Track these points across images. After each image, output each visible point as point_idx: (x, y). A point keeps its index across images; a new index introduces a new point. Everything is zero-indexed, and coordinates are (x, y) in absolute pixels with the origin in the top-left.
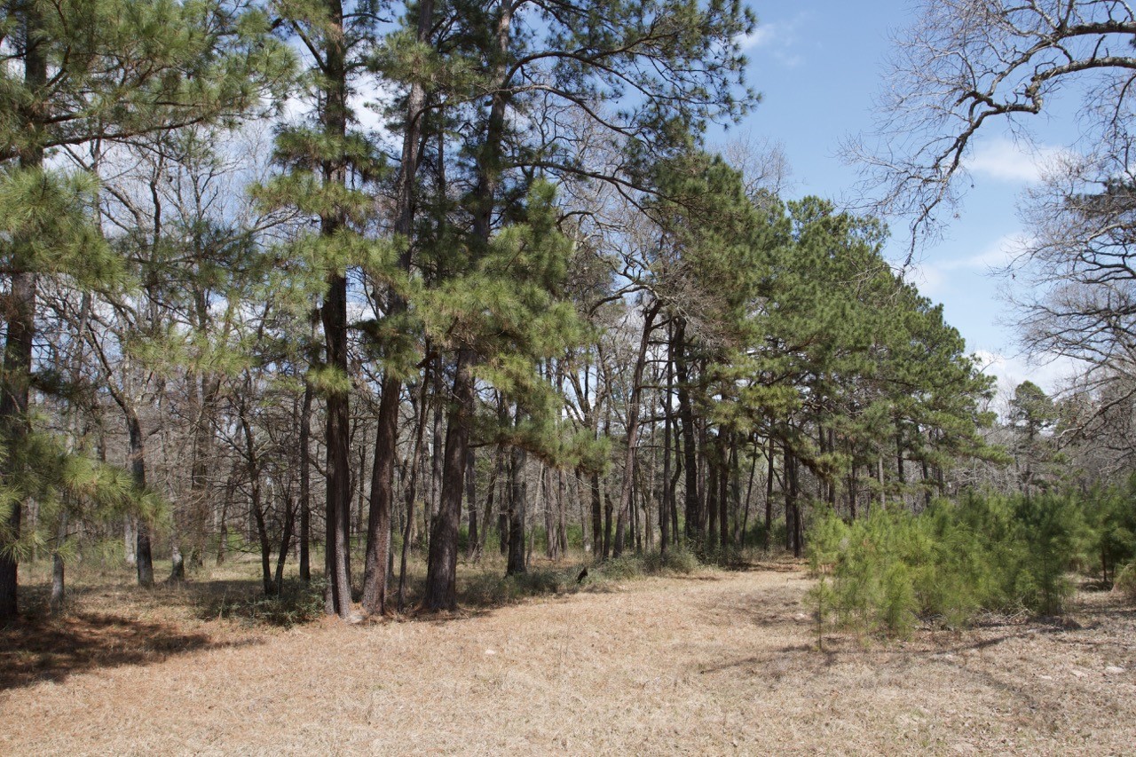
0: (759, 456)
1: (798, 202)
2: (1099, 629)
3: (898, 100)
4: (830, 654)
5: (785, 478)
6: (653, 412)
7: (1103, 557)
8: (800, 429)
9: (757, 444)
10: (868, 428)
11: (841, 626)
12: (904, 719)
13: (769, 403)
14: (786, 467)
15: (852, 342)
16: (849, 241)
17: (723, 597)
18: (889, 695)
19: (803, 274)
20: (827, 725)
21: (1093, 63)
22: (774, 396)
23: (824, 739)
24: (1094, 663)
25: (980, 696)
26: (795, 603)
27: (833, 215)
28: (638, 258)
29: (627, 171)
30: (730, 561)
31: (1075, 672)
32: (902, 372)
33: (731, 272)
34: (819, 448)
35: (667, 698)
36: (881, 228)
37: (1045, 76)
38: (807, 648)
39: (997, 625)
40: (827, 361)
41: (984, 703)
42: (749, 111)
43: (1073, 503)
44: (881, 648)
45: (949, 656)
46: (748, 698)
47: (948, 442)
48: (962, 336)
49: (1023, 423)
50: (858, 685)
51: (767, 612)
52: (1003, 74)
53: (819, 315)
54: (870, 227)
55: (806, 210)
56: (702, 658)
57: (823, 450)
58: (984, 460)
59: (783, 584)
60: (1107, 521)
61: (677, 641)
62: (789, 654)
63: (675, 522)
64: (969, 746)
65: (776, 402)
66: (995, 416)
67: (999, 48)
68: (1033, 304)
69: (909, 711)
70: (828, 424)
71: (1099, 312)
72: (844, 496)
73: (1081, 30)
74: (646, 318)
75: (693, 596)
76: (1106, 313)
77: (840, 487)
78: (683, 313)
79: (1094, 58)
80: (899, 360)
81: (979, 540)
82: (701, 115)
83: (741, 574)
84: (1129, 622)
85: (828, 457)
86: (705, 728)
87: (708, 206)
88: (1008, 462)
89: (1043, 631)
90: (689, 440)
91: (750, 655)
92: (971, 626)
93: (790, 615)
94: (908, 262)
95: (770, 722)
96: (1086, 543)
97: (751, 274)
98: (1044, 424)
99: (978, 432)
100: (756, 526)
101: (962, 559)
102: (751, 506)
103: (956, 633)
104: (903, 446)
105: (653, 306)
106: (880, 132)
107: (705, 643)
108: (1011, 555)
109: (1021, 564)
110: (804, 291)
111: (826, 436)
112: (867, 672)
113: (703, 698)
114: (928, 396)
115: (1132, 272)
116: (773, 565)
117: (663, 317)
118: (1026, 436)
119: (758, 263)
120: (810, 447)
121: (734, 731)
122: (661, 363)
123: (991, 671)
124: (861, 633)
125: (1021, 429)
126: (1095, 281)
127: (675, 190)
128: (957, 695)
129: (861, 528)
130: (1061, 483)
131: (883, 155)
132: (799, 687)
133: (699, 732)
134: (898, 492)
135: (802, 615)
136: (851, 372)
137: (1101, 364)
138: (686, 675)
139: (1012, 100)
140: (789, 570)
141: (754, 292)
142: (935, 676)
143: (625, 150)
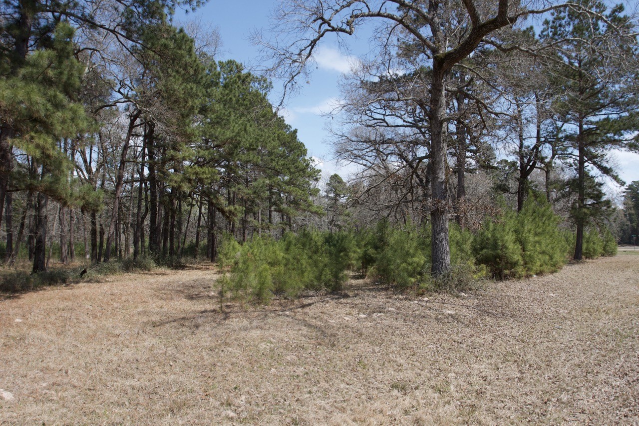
0: (194, 205)
1: (224, 62)
2: (358, 297)
3: (283, 14)
4: (226, 313)
5: (208, 218)
6: (132, 176)
7: (363, 263)
8: (218, 192)
9: (193, 199)
10: (255, 193)
11: (234, 299)
12: (263, 346)
13: (201, 176)
14: (209, 212)
15: (248, 145)
16: (251, 89)
17: (169, 284)
18: (256, 333)
19: (225, 105)
20: (222, 351)
21: (379, 15)
22: (204, 173)
23: (220, 358)
24: (354, 313)
25: (301, 332)
26: (209, 287)
27: (243, 72)
28: (128, 83)
29: (123, 28)
30: (174, 264)
31: (345, 318)
32: (274, 164)
33: (184, 98)
34: (227, 202)
35: (133, 342)
36: (268, 83)
37: (357, 16)
38: (214, 311)
39: (311, 296)
40: (235, 155)
41: (302, 335)
42: (201, 5)
43: (352, 236)
44: (254, 309)
45: (287, 313)
46: (180, 339)
47: (295, 203)
48: (306, 147)
49: (332, 195)
50: (240, 329)
51: (194, 292)
52: (337, 11)
53: (232, 128)
54: (262, 82)
55: (228, 68)
56: (155, 318)
57: (229, 204)
58: (312, 213)
59: (204, 277)
60: (366, 245)
61: (140, 309)
62: (204, 315)
63: (143, 242)
64: (294, 357)
65: (205, 176)
66: (319, 191)
68: (341, 134)
69: (265, 341)
70: (233, 189)
71: (371, 141)
72: (239, 230)
74: (131, 120)
75: (151, 284)
76: (374, 143)
77: (238, 225)
78: (153, 119)
79: (379, 12)
80: (273, 157)
81: (306, 254)
83: (180, 271)
84: (371, 293)
85: (232, 208)
86: (154, 357)
87: (173, 57)
88: (324, 214)
89: (333, 299)
90: (153, 194)
91: (182, 316)
92: (299, 297)
93: (207, 293)
94: (281, 104)
95: (191, 351)
96: (356, 256)
97: (196, 101)
98: (342, 196)
99: (310, 198)
100: (190, 245)
101: (297, 263)
102: (188, 233)
103: (292, 301)
104: (271, 204)
105: (135, 113)
106: (272, 30)
107: (157, 310)
108: (320, 261)
109: (325, 265)
110: (224, 114)
111: (232, 196)
112: (245, 322)
113: (154, 340)
114: (286, 178)
115: (387, 123)
116: (199, 266)
117: (141, 120)
118: (333, 202)
119: (200, 95)
120: (223, 201)
121: (171, 358)
122: (139, 148)
123: (307, 319)
124: (244, 302)
125: (331, 198)
126: (370, 126)
127: (153, 44)
128: (290, 332)
129: (247, 247)
130: (347, 226)
131: (273, 43)
132: (208, 332)
133: (150, 359)
134: (268, 228)
135: (213, 293)
136: (247, 162)
137: (370, 168)
138: (145, 328)
139: (340, 26)
140: (207, 269)
141: (196, 112)
142: (280, 323)
143: (123, 14)
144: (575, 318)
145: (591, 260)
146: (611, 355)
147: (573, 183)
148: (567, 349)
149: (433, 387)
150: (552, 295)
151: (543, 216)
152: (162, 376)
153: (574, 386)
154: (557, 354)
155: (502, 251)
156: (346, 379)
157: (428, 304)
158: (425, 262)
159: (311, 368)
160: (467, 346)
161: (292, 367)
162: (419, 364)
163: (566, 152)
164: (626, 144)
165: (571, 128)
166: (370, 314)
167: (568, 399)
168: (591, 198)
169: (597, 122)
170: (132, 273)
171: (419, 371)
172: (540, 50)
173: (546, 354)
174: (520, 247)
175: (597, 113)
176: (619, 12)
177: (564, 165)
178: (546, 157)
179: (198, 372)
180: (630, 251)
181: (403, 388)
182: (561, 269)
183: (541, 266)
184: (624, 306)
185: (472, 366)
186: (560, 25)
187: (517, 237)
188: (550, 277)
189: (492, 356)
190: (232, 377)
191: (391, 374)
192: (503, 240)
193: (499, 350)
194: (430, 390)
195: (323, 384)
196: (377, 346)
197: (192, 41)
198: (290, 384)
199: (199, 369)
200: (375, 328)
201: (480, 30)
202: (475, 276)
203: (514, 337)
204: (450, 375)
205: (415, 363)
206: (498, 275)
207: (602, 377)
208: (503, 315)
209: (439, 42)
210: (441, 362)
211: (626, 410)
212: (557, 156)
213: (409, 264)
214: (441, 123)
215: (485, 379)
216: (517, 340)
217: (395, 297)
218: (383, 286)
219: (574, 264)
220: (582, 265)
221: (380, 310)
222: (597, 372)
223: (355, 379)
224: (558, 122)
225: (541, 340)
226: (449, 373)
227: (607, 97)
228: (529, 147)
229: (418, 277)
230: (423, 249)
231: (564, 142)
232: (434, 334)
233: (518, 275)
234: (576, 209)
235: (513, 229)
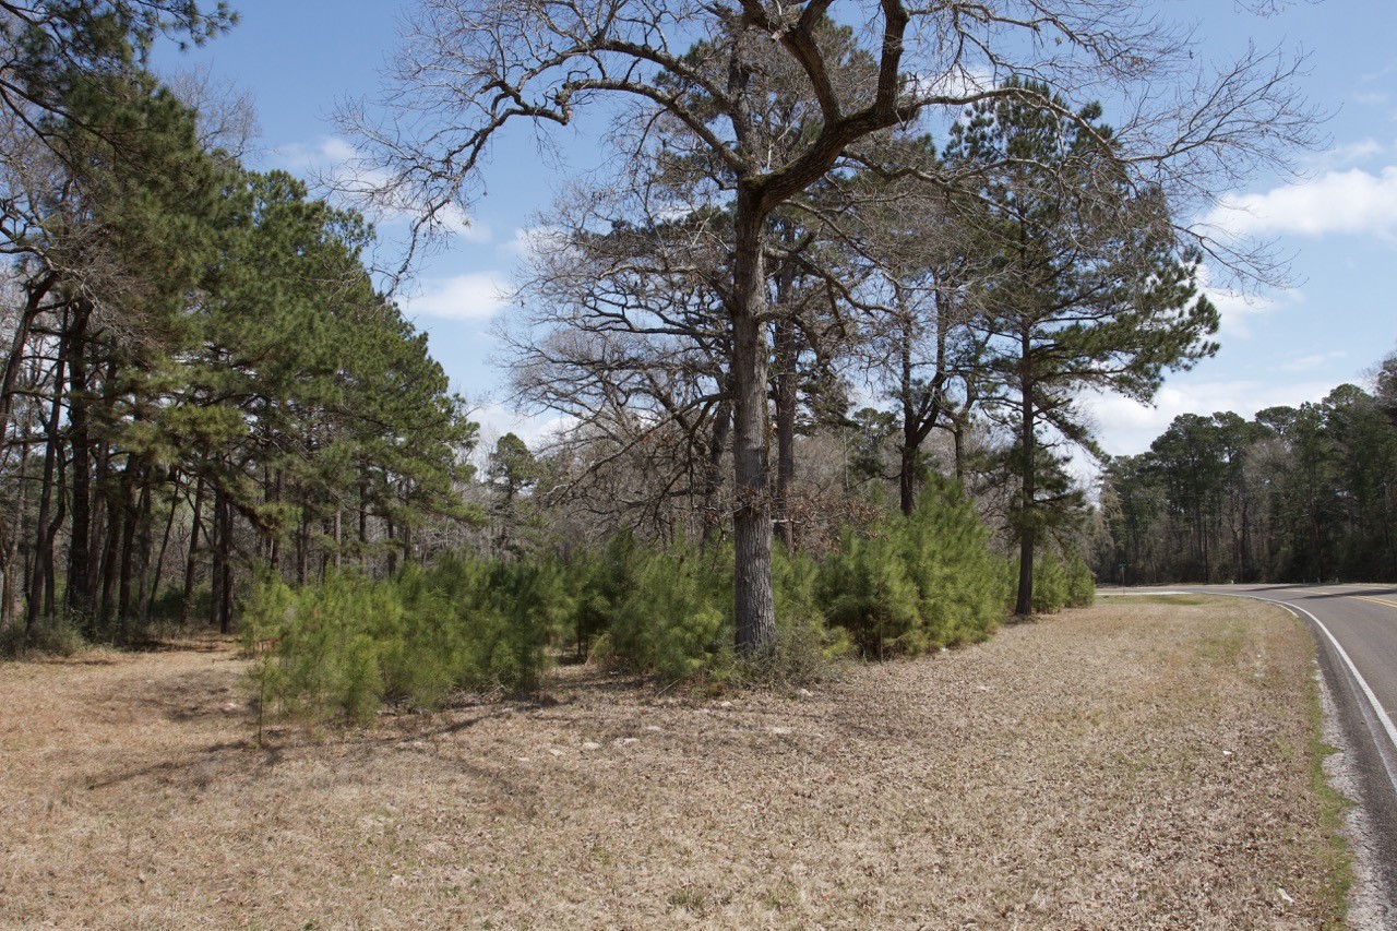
0: (180, 500)
1: (263, 174)
2: (576, 704)
3: (415, 69)
4: (273, 750)
5: (214, 532)
6: (26, 431)
7: (579, 630)
8: (241, 468)
9: (178, 483)
10: (325, 474)
11: (285, 716)
12: (368, 822)
13: (204, 428)
14: (216, 516)
15: (313, 362)
16: (324, 236)
17: (122, 685)
18: (349, 794)
19: (261, 269)
20: (270, 839)
21: (625, 86)
22: (212, 419)
23: (266, 858)
24: (571, 740)
25: (454, 786)
26: (224, 690)
27: (308, 200)
28: (23, 207)
29: (21, 73)
30: (130, 639)
31: (553, 751)
32: (374, 407)
33: (166, 250)
34: (263, 492)
35: (39, 826)
36: (365, 227)
37: (577, 86)
38: (241, 745)
39: (472, 704)
40: (284, 383)
41: (458, 793)
42: (218, 33)
43: (554, 569)
44: (337, 738)
45: (419, 744)
46: (160, 816)
47: (420, 498)
48: (447, 373)
49: (501, 480)
50: (310, 785)
51: (186, 702)
52: (533, 72)
53: (278, 323)
54: (351, 223)
55: (273, 187)
56: (91, 768)
57: (268, 498)
58: (458, 520)
59: (207, 667)
60: (586, 589)
61: (51, 747)
62: (219, 755)
63: (51, 586)
64: (443, 844)
65: (212, 428)
66: (474, 470)
67: (533, 40)
68: (529, 345)
69: (373, 810)
70: (276, 464)
71: (593, 363)
72: (289, 557)
73: (617, 47)
74: (31, 296)
75: (76, 686)
76: (598, 366)
77: (286, 545)
78: (90, 296)
79: (626, 80)
80: (372, 393)
81: (456, 610)
82: (148, 21)
83: (147, 656)
84: (605, 695)
85: (273, 508)
86: (97, 862)
87: (145, 147)
88: (484, 524)
89: (520, 710)
90: (81, 472)
91: (163, 759)
92: (442, 708)
93: (217, 705)
94: (405, 269)
95: (192, 843)
96: (563, 613)
97: (195, 256)
98: (523, 482)
99: (455, 487)
100: (169, 593)
101: (435, 630)
102: (165, 567)
103: (425, 716)
104: (366, 499)
105: (42, 278)
106: (387, 102)
107: (95, 748)
108: (487, 625)
109: (500, 635)
110: (260, 289)
111: (272, 478)
112: (321, 769)
113: (94, 822)
114: (401, 440)
115: (629, 325)
116: (192, 643)
117: (57, 297)
118: (504, 495)
119: (205, 241)
120: (251, 490)
121: (140, 862)
122: (45, 362)
123: (466, 757)
124: (312, 723)
125: (500, 488)
126: (593, 329)
127: (95, 117)
128: (429, 788)
129: (312, 595)
130: (536, 549)
131: (388, 131)
132: (231, 795)
133: (87, 868)
134: (357, 553)
135: (232, 705)
136: (312, 401)
137: (588, 421)
138: (67, 793)
139: (541, 103)
140: (210, 649)
141: (195, 281)
142: (403, 767)
143: (20, 41)
144: (1034, 734)
145: (1048, 616)
146: (1117, 806)
147: (1012, 457)
148: (1028, 799)
149: (761, 897)
150: (983, 688)
151: (957, 523)
152: (120, 908)
153: (1055, 877)
154: (1010, 810)
155: (880, 599)
156: (568, 890)
157: (732, 715)
158: (722, 624)
159: (487, 869)
160: (825, 802)
161: (440, 869)
162: (726, 848)
163: (994, 394)
164: (1112, 379)
165: (1005, 344)
166: (607, 741)
167: (1047, 903)
168: (1048, 487)
169: (1055, 335)
170: (24, 662)
171: (728, 863)
172: (958, 179)
173: (988, 811)
174: (916, 588)
175: (1055, 315)
176: (1093, 118)
177: (991, 422)
178: (957, 404)
179: (214, 894)
180: (1116, 597)
181: (697, 903)
182: (994, 634)
183: (957, 628)
184: (1124, 706)
185: (839, 845)
186: (983, 137)
187: (909, 567)
188: (974, 652)
189: (877, 822)
190: (299, 900)
191: (666, 874)
192: (880, 574)
193: (890, 808)
194: (757, 904)
195: (516, 904)
196: (630, 810)
197: (193, 115)
198: (440, 908)
199: (214, 886)
200: (622, 771)
201: (839, 132)
202: (826, 652)
203: (919, 779)
204: (794, 867)
205: (719, 845)
206: (871, 650)
207: (1106, 853)
208: (890, 732)
209: (750, 153)
210: (773, 841)
211: (1166, 918)
212: (976, 402)
213: (688, 629)
214: (757, 323)
215: (869, 871)
216: (925, 785)
217: (660, 702)
218: (631, 679)
219: (1016, 623)
220: (1033, 626)
221: (630, 730)
222: (1096, 844)
223: (588, 889)
224: (977, 333)
225: (973, 783)
226: (792, 863)
227: (1071, 284)
228: (920, 382)
229: (709, 655)
230: (716, 595)
231: (991, 372)
232: (751, 779)
233: (911, 649)
234: (1018, 509)
235: (900, 552)
